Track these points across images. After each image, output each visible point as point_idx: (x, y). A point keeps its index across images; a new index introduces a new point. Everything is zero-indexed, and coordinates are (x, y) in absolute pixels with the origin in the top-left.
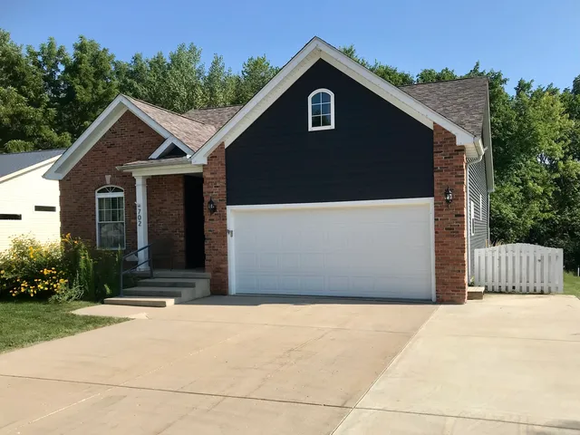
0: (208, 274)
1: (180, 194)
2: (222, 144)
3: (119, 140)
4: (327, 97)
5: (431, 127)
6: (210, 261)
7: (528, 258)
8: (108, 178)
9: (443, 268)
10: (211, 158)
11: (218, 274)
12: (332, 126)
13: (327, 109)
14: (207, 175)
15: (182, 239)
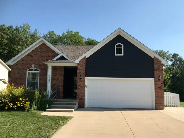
0: (78, 100)
1: (63, 73)
2: (85, 57)
3: (39, 53)
4: (121, 46)
5: (153, 58)
6: (79, 96)
7: (170, 96)
8: (33, 65)
9: (158, 99)
10: (81, 61)
11: (81, 100)
12: (123, 55)
13: (121, 49)
14: (79, 67)
15: (62, 88)
